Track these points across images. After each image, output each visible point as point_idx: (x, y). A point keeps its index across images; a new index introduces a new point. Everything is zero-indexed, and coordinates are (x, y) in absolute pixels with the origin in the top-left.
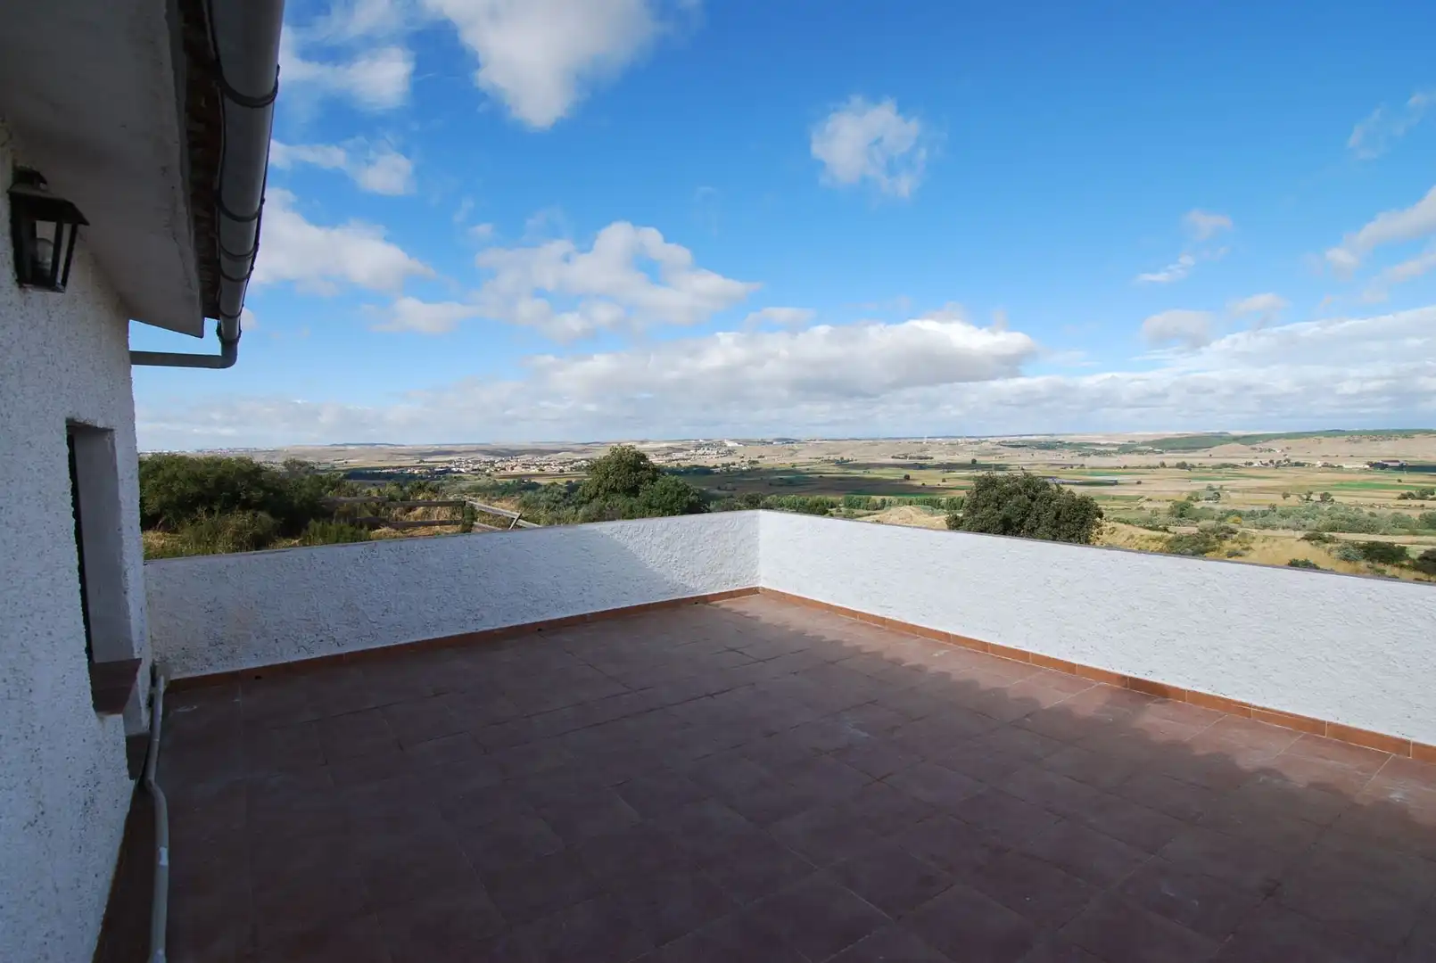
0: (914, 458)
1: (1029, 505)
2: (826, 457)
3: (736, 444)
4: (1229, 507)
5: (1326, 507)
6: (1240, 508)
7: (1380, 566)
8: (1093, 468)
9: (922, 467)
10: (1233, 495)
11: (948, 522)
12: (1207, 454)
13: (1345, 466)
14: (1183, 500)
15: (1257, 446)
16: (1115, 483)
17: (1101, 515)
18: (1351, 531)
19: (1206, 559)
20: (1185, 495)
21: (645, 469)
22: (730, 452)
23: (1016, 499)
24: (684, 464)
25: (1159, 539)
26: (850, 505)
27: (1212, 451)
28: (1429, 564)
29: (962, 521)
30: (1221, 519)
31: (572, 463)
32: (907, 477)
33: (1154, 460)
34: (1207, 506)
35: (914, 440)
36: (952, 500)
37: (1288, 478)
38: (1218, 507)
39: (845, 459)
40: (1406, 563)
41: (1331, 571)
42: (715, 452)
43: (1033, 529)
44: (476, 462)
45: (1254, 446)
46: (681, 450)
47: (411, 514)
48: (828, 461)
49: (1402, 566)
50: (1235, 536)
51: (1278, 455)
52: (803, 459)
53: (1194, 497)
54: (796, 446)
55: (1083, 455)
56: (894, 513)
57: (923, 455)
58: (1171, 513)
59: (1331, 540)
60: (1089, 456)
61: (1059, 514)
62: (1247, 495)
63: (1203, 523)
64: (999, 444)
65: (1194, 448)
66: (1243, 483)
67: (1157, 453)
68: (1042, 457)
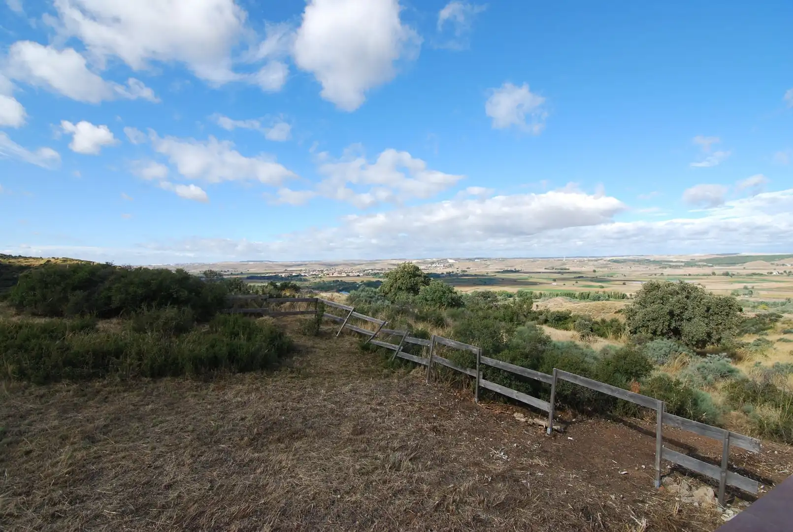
0: (558, 269)
2: (505, 269)
3: (454, 261)
4: (759, 300)
6: (767, 301)
8: (668, 275)
10: (762, 293)
12: (742, 267)
15: (776, 262)
20: (730, 292)
21: (419, 276)
22: (451, 266)
23: (676, 298)
26: (520, 295)
27: (746, 265)
33: (708, 270)
34: (745, 299)
35: (557, 259)
36: (582, 293)
38: (752, 299)
39: (517, 270)
42: (442, 266)
44: (314, 271)
45: (773, 262)
48: (507, 271)
51: (789, 268)
52: (493, 269)
53: (736, 293)
54: (488, 263)
55: (663, 268)
57: (564, 267)
60: (666, 268)
62: (771, 293)
64: (609, 261)
65: (734, 264)
66: (765, 285)
67: (709, 266)
68: (636, 269)
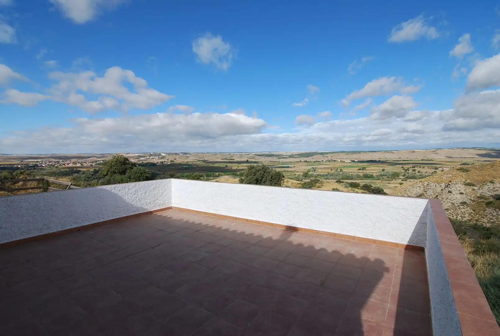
0: (229, 159)
1: (264, 174)
2: (199, 159)
3: (166, 155)
4: (318, 174)
5: (341, 173)
6: (321, 174)
7: (354, 189)
8: (282, 162)
9: (231, 162)
10: (320, 170)
11: (239, 181)
12: (312, 158)
13: (345, 161)
14: (306, 171)
16: (288, 167)
17: (284, 177)
18: (347, 179)
19: (312, 189)
20: (307, 170)
21: (128, 164)
22: (163, 157)
23: (260, 172)
24: (144, 162)
25: (300, 184)
26: (208, 176)
28: (365, 188)
29: (244, 180)
30: (316, 177)
31: (96, 162)
32: (226, 166)
33: (298, 160)
34: (312, 173)
35: (228, 153)
36: (241, 173)
37: (332, 165)
38: (315, 174)
39: (206, 160)
40: (360, 188)
41: (343, 191)
42: (157, 158)
43: (265, 182)
44: (50, 162)
45: (323, 156)
46: (144, 157)
47: (16, 185)
48: (200, 161)
49: (359, 189)
50: (319, 182)
51: (329, 158)
52: (191, 160)
53: (309, 171)
54: (188, 155)
55: (279, 158)
56: (223, 178)
57: (231, 158)
58: (303, 176)
59: (343, 182)
60: (281, 158)
61: (272, 177)
62: (322, 170)
63: (312, 178)
64: (255, 155)
65: (309, 156)
66: (321, 166)
67: (299, 158)
68: (267, 159)
